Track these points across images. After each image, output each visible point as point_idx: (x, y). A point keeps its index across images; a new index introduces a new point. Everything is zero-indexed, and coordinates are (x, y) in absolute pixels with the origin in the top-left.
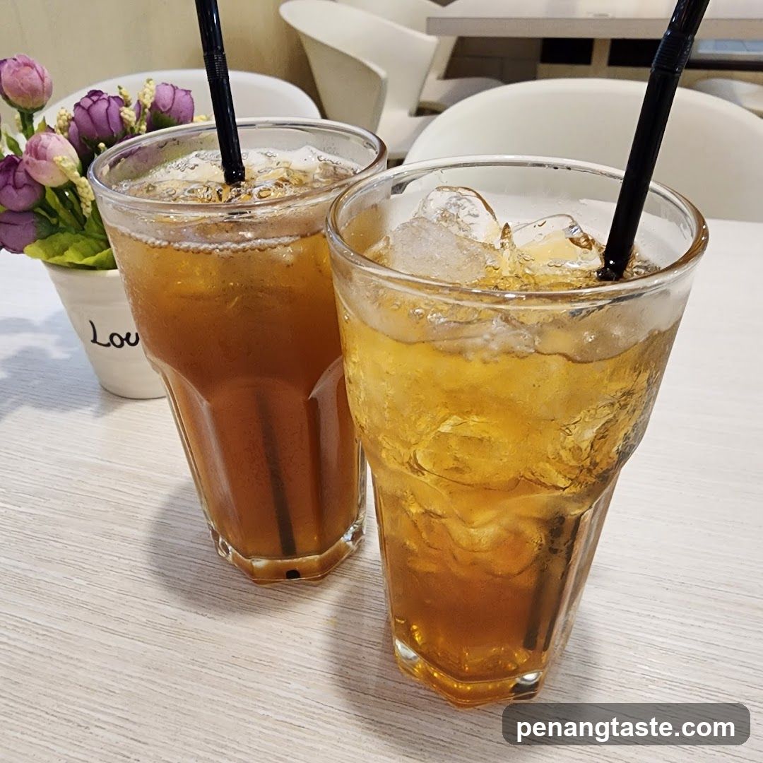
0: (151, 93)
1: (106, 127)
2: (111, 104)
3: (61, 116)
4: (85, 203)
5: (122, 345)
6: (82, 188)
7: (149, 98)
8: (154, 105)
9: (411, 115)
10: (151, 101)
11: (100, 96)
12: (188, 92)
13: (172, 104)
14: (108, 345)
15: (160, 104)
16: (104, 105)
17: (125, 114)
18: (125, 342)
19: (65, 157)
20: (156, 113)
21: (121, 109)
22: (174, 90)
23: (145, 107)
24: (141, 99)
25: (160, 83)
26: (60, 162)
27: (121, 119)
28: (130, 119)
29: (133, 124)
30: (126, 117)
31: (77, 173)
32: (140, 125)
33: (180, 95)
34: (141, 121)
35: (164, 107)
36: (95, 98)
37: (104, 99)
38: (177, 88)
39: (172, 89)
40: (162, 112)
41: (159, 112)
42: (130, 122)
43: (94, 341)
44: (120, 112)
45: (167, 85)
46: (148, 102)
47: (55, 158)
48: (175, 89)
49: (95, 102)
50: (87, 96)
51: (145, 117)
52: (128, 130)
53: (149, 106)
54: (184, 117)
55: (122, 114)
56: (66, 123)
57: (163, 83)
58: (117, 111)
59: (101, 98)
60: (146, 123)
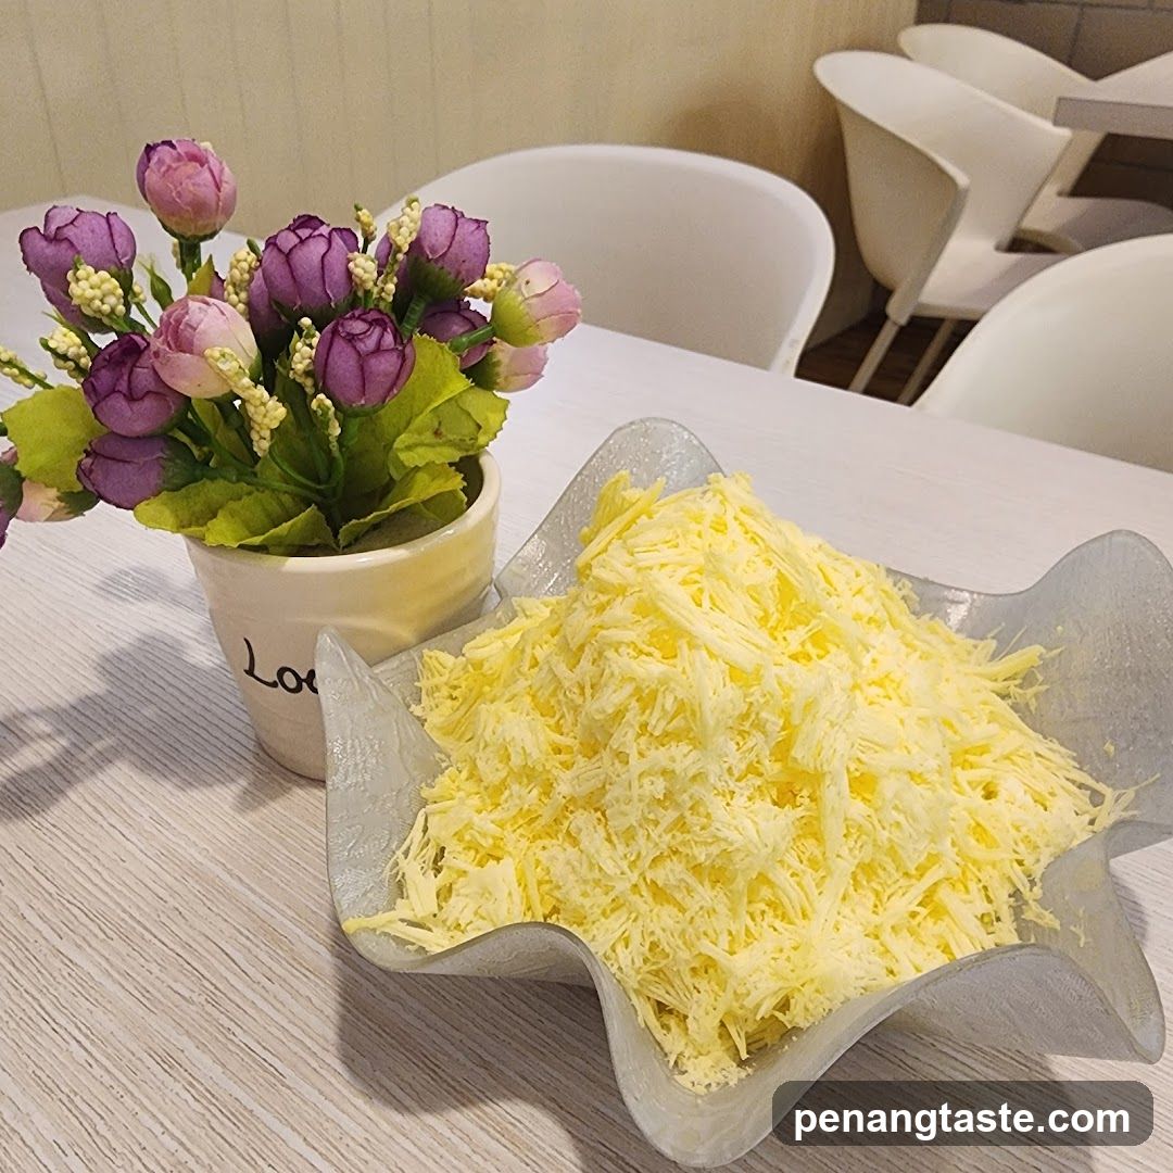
0: (412, 225)
1: (318, 289)
2: (334, 244)
3: (239, 261)
4: (258, 432)
5: (298, 689)
6: (256, 407)
7: (407, 234)
8: (416, 246)
9: (998, 248)
10: (409, 240)
11: (315, 229)
12: (480, 224)
13: (449, 247)
14: (274, 685)
15: (426, 244)
16: (319, 247)
17: (356, 266)
18: (304, 684)
19: (227, 350)
20: (416, 259)
21: (350, 255)
22: (457, 219)
23: (399, 250)
24: (393, 235)
25: (432, 205)
26: (217, 360)
27: (349, 274)
28: (366, 276)
29: (370, 285)
30: (358, 271)
31: (246, 381)
32: (385, 282)
33: (466, 229)
34: (388, 274)
35: (433, 251)
36: (304, 233)
37: (321, 235)
38: (463, 216)
39: (452, 217)
40: (429, 260)
41: (423, 259)
42: (363, 282)
43: (250, 672)
44: (349, 261)
45: (445, 207)
46: (403, 241)
47: (208, 352)
48: (458, 216)
49: (302, 241)
50: (289, 229)
51: (396, 268)
52: (360, 294)
53: (406, 248)
54: (468, 271)
55: (351, 265)
56: (246, 276)
57: (436, 205)
58: (345, 261)
59: (316, 233)
60: (395, 279)
